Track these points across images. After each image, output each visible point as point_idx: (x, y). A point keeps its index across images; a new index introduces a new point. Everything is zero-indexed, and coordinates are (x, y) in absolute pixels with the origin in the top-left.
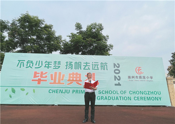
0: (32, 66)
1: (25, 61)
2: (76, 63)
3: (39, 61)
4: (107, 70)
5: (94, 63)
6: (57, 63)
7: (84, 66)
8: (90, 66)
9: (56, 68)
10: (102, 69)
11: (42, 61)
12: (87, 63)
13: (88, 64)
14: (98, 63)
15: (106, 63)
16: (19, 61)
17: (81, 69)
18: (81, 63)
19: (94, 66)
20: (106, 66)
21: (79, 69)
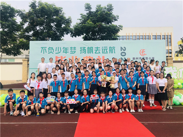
0: (53, 52)
1: (46, 47)
2: (88, 48)
3: (58, 47)
4: (115, 53)
5: (104, 47)
6: (73, 48)
7: (95, 50)
8: (100, 50)
9: (72, 53)
10: (111, 53)
11: (60, 48)
12: (97, 48)
13: (99, 49)
14: (107, 47)
15: (114, 47)
16: (42, 48)
17: (93, 53)
18: (92, 47)
19: (104, 50)
20: (114, 50)
21: (92, 53)
